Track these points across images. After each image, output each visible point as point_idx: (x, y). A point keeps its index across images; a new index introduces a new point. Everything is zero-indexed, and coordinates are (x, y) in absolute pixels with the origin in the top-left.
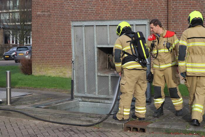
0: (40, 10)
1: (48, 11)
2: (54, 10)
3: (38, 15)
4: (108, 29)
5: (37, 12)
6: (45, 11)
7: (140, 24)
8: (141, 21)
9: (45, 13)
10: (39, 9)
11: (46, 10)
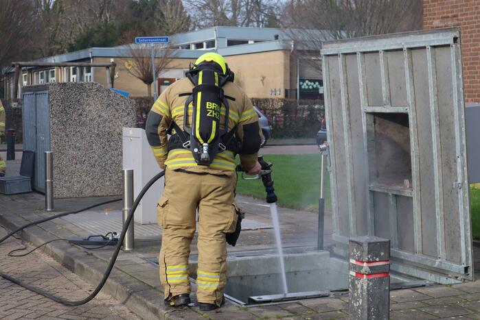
0: (439, 14)
1: (455, 16)
2: (464, 14)
3: (436, 27)
4: (382, 61)
5: (434, 19)
6: (448, 17)
7: (443, 43)
8: (444, 34)
9: (448, 21)
10: (436, 12)
11: (450, 15)
